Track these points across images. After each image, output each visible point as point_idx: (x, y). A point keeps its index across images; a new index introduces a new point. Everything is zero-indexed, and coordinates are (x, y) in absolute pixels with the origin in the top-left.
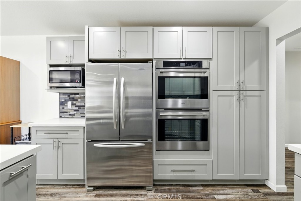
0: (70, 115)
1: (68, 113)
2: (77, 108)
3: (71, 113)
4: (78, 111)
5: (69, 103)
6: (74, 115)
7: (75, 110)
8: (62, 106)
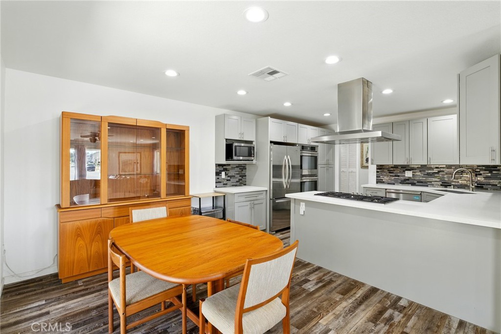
0: (224, 184)
1: (222, 183)
2: (229, 178)
3: (225, 182)
4: (230, 180)
5: (223, 173)
6: (226, 184)
7: (227, 180)
8: (218, 177)
